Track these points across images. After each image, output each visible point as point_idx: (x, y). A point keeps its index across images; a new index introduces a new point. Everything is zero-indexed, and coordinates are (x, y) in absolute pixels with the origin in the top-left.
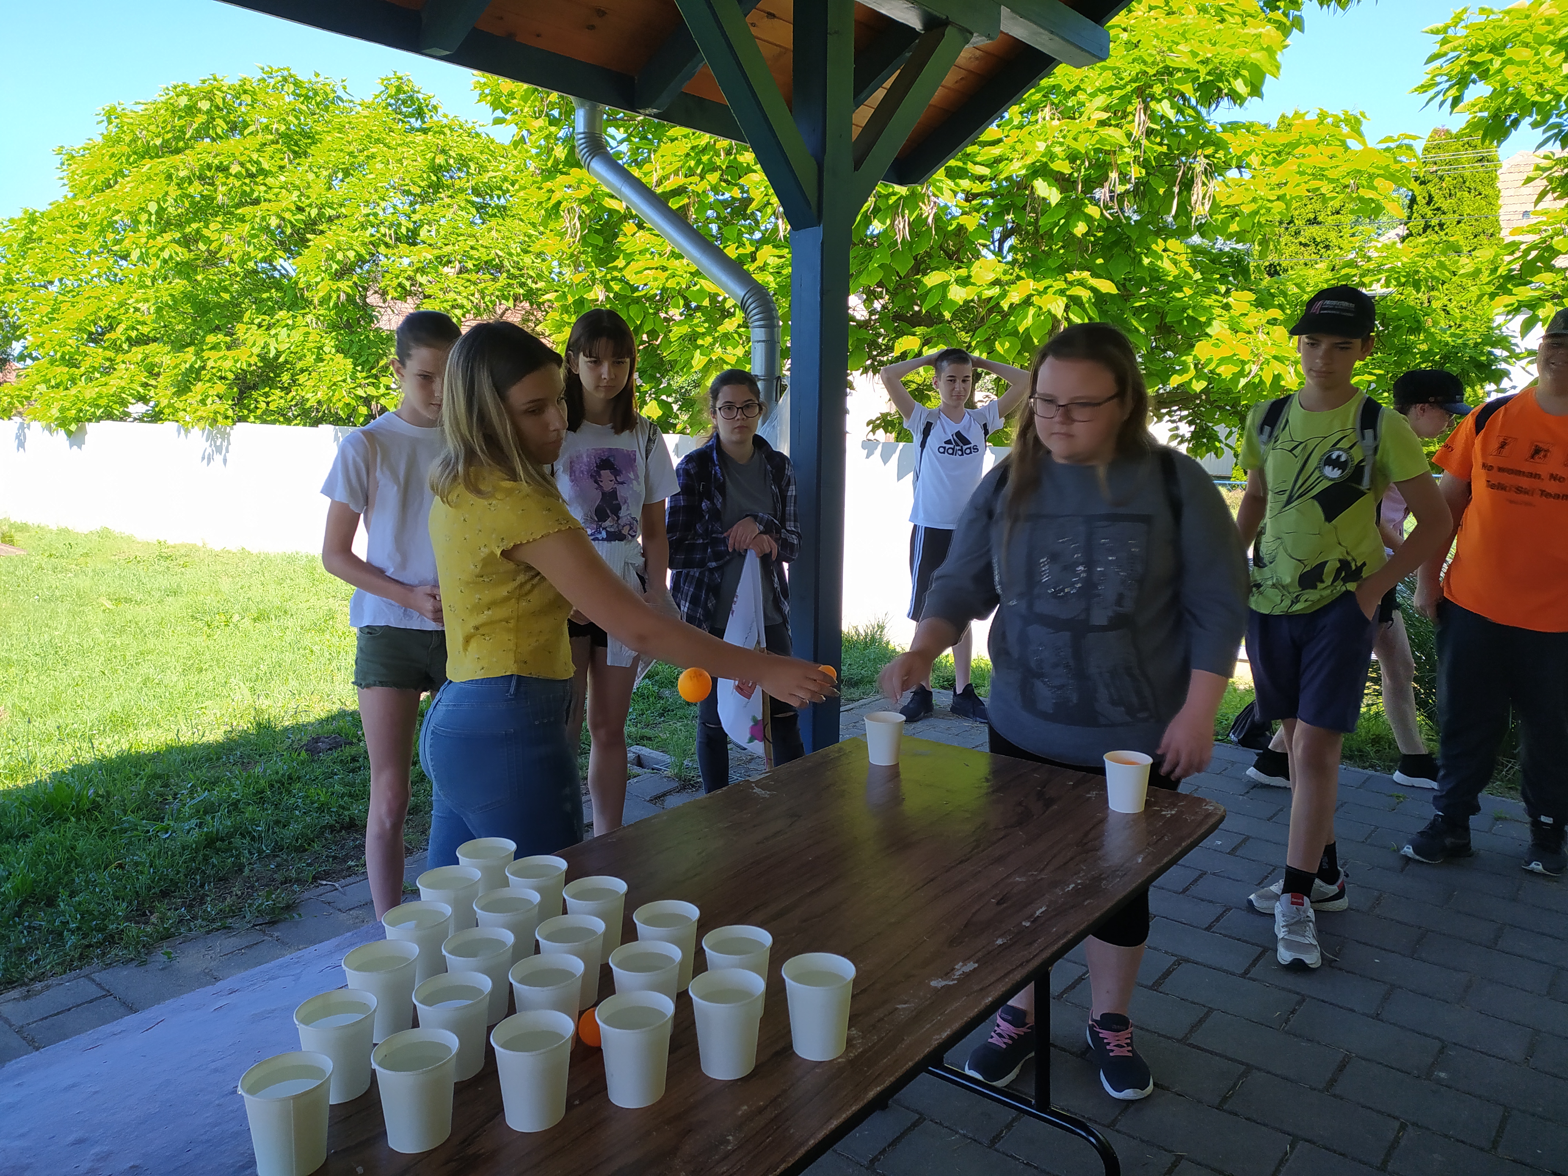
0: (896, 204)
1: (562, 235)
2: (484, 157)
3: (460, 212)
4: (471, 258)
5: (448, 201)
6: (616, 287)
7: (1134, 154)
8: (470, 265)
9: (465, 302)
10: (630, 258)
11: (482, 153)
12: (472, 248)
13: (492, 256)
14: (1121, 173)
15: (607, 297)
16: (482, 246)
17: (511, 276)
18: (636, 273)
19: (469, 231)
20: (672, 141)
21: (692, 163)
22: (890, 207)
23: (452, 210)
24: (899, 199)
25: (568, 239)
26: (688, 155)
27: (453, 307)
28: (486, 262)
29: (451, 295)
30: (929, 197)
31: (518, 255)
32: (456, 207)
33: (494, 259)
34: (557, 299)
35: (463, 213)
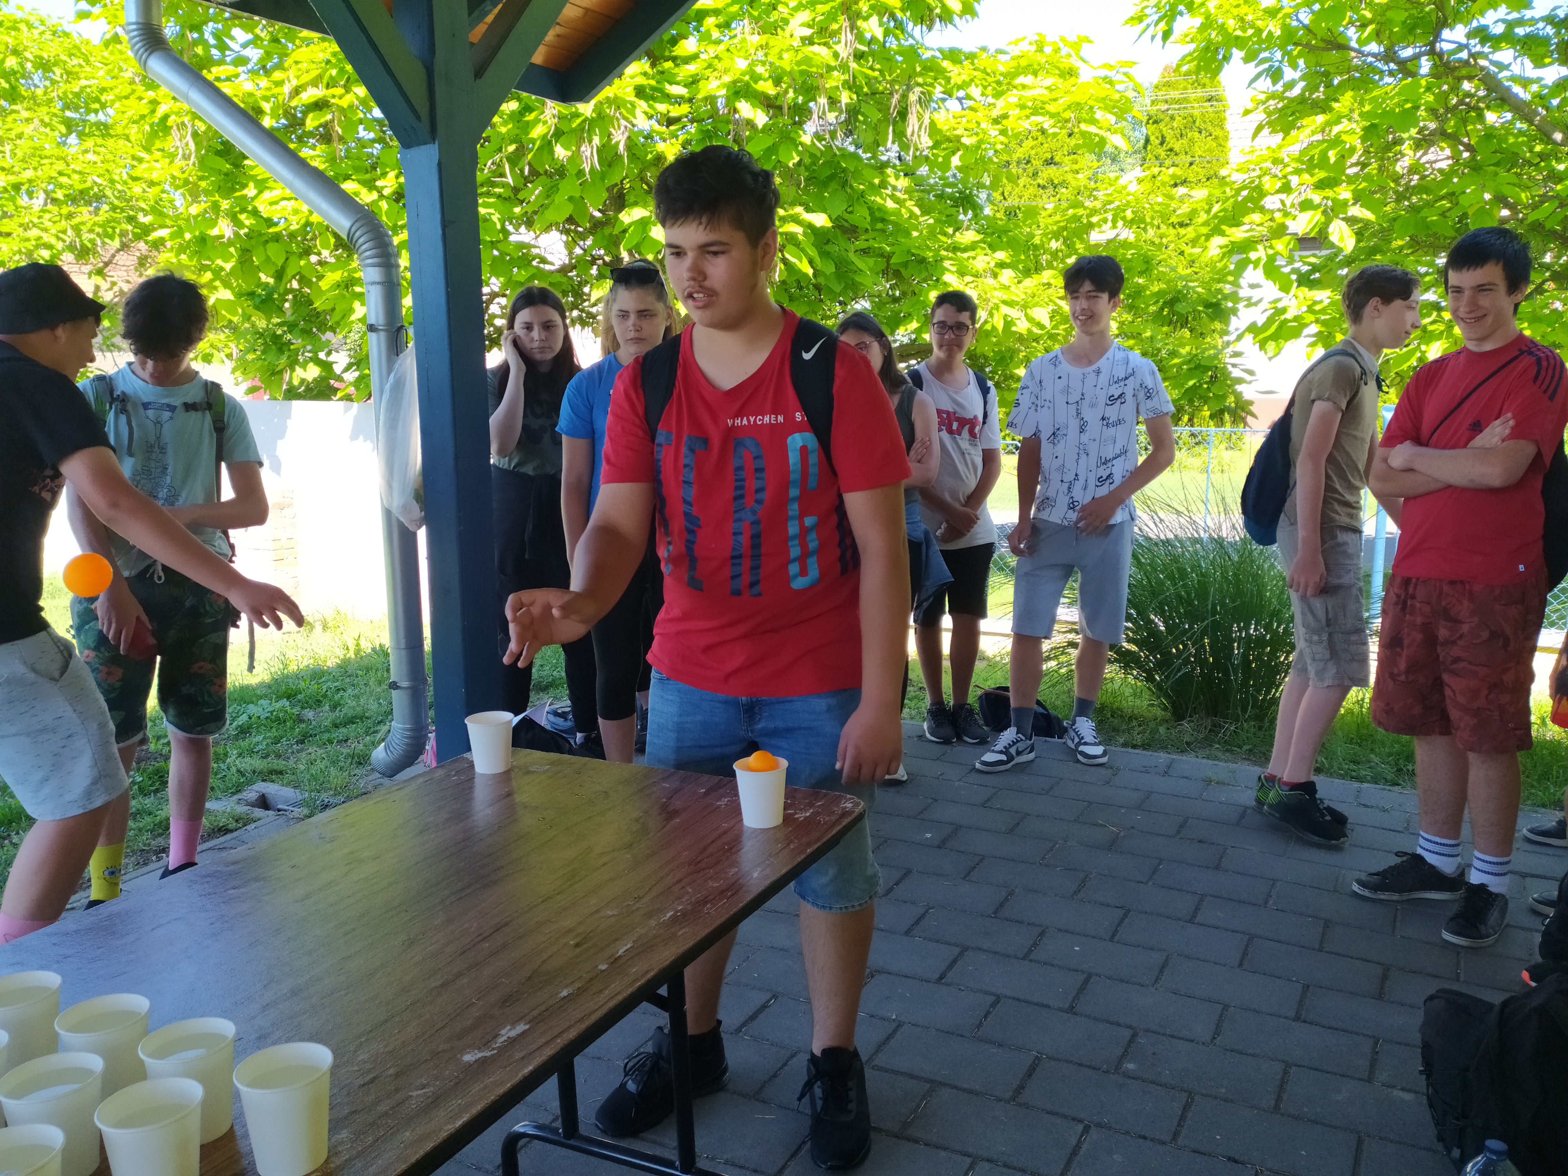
0: (581, 128)
1: (172, 156)
2: (75, 61)
3: (42, 129)
4: (61, 187)
5: (25, 114)
6: (247, 220)
7: (842, 77)
8: (59, 195)
9: (53, 241)
10: (262, 187)
11: (71, 55)
12: (61, 174)
13: (88, 184)
14: (830, 98)
15: (236, 234)
16: (74, 171)
17: (114, 208)
18: (272, 204)
19: (56, 152)
20: (307, 45)
21: (334, 72)
22: (573, 131)
23: (32, 127)
24: (584, 121)
25: (179, 163)
26: (328, 62)
27: (37, 247)
28: (82, 192)
29: (34, 233)
30: (618, 120)
31: (125, 183)
32: (36, 121)
33: (92, 188)
34: (173, 236)
35: (48, 130)
